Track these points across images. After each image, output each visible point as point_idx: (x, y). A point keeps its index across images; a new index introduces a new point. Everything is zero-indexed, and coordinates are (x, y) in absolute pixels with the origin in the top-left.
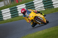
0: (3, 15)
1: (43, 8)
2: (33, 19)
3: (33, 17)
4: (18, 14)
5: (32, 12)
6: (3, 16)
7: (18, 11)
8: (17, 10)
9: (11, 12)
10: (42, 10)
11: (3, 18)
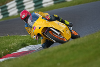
2: (41, 33)
3: (40, 28)
5: (40, 17)
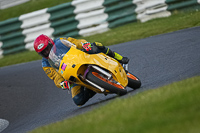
0: (24, 32)
1: (165, 8)
4: (79, 30)
6: (24, 36)
7: (77, 18)
8: (74, 15)
9: (54, 22)
10: (160, 16)
11: (25, 44)
